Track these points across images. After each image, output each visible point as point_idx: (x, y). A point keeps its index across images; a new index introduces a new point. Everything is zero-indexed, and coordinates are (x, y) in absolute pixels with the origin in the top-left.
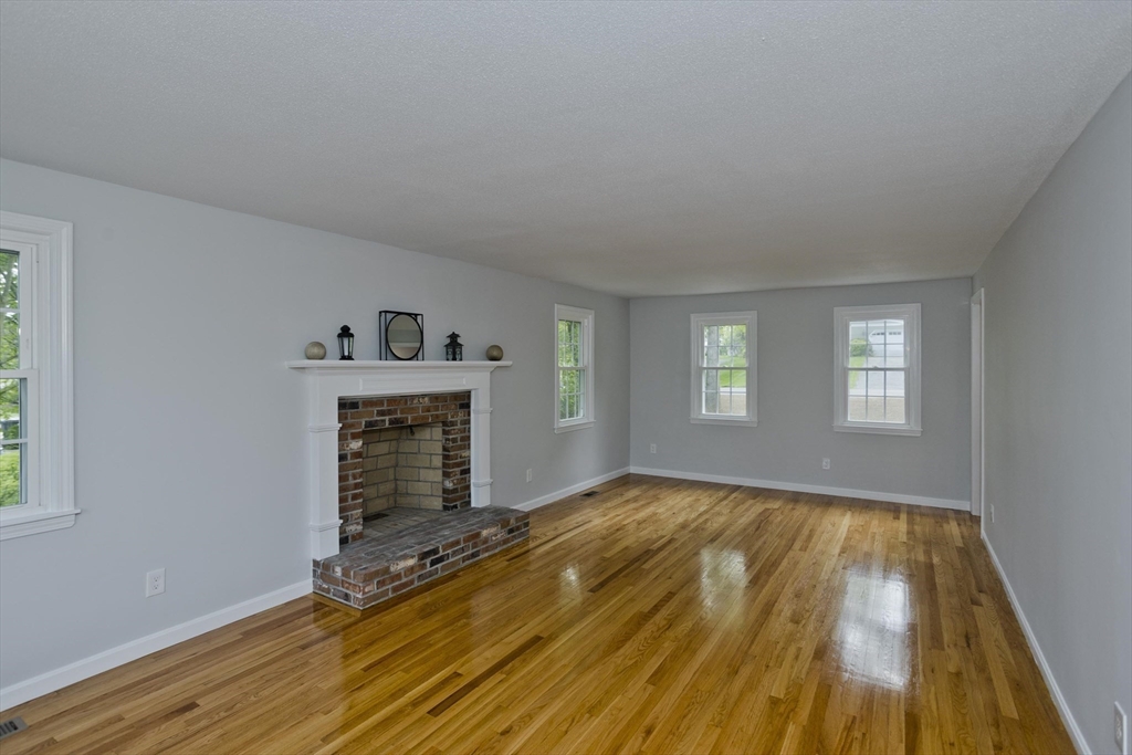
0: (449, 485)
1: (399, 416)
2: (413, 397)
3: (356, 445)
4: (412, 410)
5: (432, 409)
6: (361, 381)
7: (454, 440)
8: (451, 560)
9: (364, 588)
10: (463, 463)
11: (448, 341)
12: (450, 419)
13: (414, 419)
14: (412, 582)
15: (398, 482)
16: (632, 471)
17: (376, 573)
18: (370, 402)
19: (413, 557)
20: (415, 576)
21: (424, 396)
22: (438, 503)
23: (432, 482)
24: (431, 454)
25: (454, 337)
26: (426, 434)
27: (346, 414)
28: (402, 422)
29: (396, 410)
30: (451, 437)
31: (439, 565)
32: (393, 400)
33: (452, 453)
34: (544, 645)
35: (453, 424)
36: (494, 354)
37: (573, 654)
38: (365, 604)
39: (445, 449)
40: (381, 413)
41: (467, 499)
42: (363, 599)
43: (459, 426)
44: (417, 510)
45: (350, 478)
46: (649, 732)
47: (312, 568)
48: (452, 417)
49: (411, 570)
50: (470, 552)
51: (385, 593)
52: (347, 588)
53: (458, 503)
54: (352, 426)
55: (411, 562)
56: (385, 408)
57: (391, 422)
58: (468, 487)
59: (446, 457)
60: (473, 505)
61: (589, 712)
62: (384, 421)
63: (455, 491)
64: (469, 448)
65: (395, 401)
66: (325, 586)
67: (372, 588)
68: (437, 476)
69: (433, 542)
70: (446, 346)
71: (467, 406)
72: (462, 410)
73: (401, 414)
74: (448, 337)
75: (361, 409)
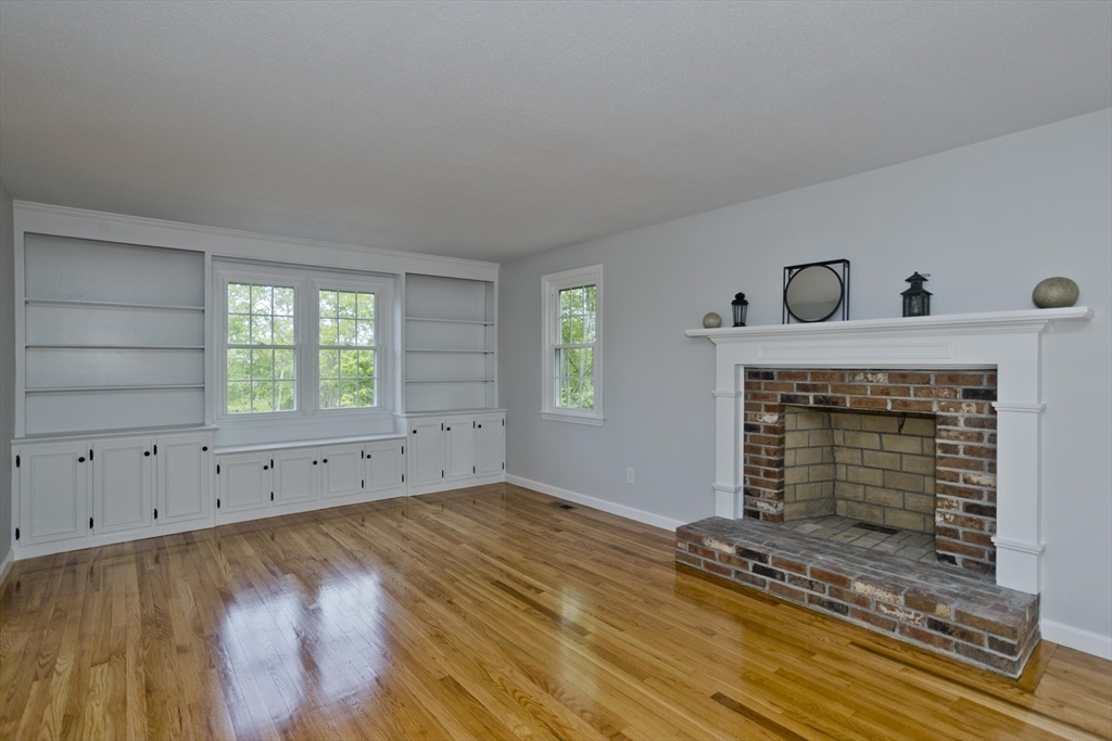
1: (830, 394)
2: (854, 372)
3: (770, 418)
4: (851, 389)
5: (892, 392)
11: (908, 286)
18: (788, 374)
21: (875, 371)
25: (917, 280)
27: (759, 383)
28: (836, 403)
29: (825, 386)
32: (821, 373)
36: (1053, 297)
40: (805, 388)
41: (986, 561)
43: (964, 428)
45: (763, 452)
53: (956, 556)
54: (765, 397)
56: (809, 382)
57: (817, 400)
62: (807, 398)
64: (991, 470)
65: (824, 374)
70: (904, 295)
71: (986, 395)
72: (972, 401)
73: (832, 392)
74: (908, 280)
75: (776, 380)
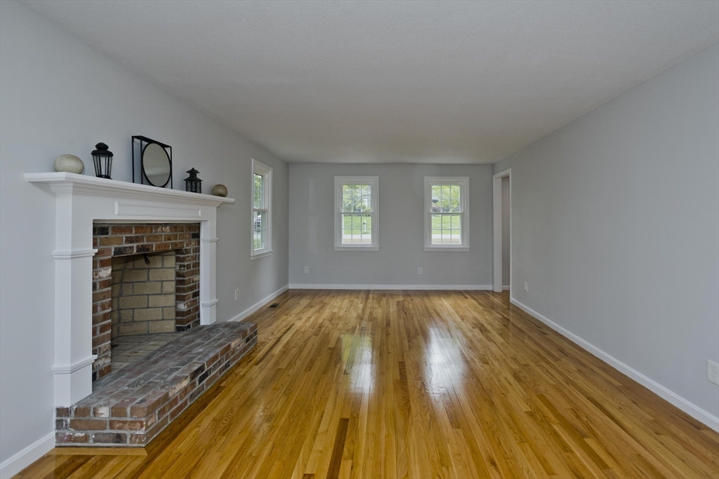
0: (182, 307)
1: (145, 243)
2: (157, 225)
3: (106, 273)
4: (157, 237)
5: (172, 238)
6: (116, 203)
7: (188, 267)
8: (213, 374)
9: (147, 421)
10: (194, 287)
11: (188, 175)
12: (185, 247)
13: (158, 246)
14: (185, 403)
15: (122, 312)
16: (290, 288)
17: (158, 402)
18: (120, 228)
19: (186, 378)
20: (188, 396)
21: (166, 225)
22: (170, 326)
23: (163, 307)
24: (162, 281)
25: (193, 173)
26: (158, 263)
27: (99, 239)
28: (148, 250)
29: (143, 237)
30: (186, 264)
31: (204, 381)
32: (141, 227)
33: (186, 278)
34: (355, 424)
35: (187, 251)
36: (219, 191)
37: (383, 425)
38: (148, 439)
39: (178, 275)
40: (130, 240)
41: (197, 319)
42: (146, 434)
43: (192, 254)
44: (148, 336)
45: (99, 309)
46: (493, 463)
47: (54, 418)
48: (187, 246)
49: (185, 390)
50: (224, 364)
51: (165, 421)
52: (120, 428)
53: (191, 323)
54: (104, 252)
55: (185, 383)
56: (133, 235)
57: (138, 249)
58: (198, 308)
59: (178, 282)
60: (202, 323)
61: (442, 465)
62: (132, 248)
63: (188, 312)
64: (199, 273)
65: (142, 228)
66: (80, 434)
67: (154, 420)
68: (171, 300)
69: (195, 360)
70: (186, 180)
71: (197, 236)
72: (194, 240)
73: (147, 241)
74: (188, 172)
75: (110, 235)
